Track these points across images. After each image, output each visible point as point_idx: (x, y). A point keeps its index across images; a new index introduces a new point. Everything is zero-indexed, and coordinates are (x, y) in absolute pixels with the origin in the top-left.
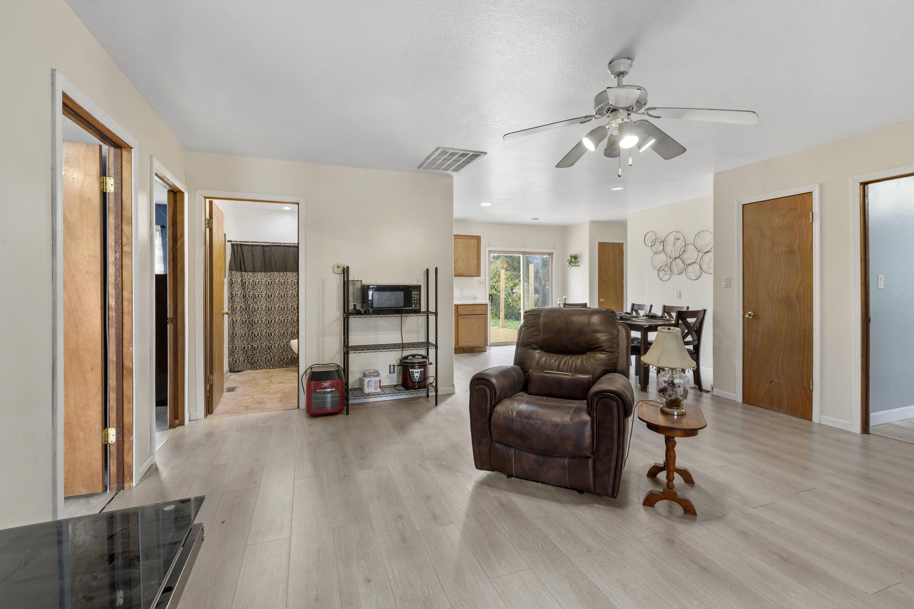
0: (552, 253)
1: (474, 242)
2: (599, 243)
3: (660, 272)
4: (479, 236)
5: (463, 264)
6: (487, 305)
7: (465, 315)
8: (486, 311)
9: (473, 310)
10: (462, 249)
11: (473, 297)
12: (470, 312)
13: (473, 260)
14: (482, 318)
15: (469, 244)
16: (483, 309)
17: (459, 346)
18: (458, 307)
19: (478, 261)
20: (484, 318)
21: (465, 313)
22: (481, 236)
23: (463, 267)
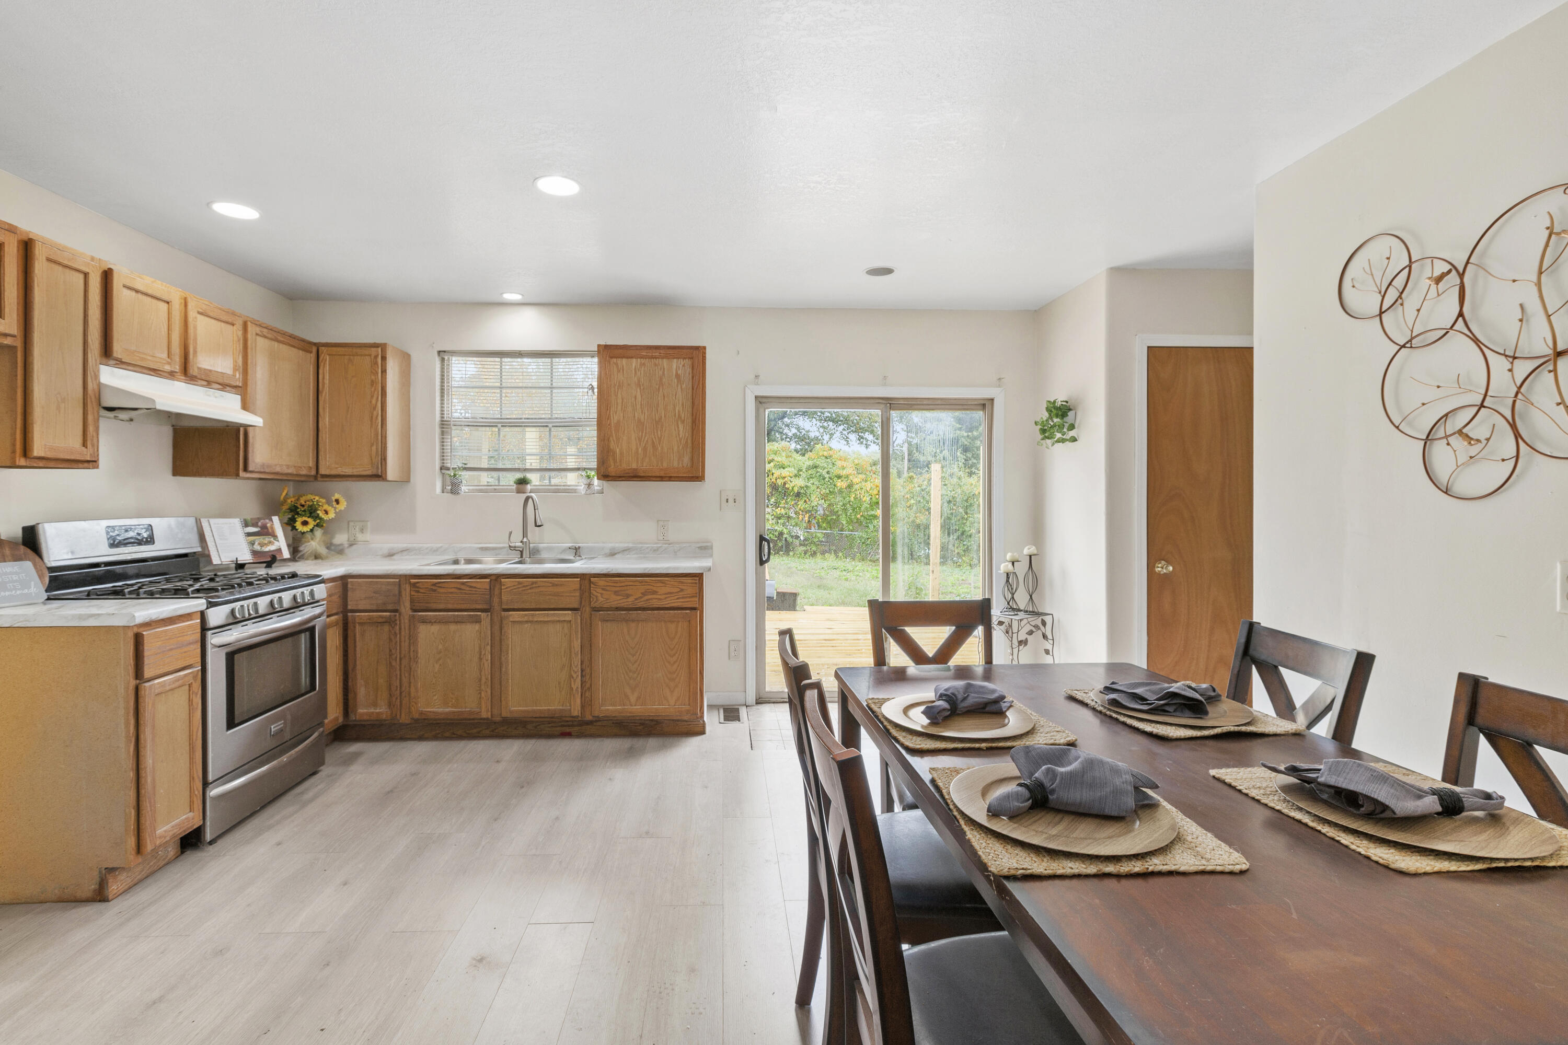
0: (992, 400)
1: (678, 366)
2: (1153, 352)
3: (1439, 451)
4: (697, 348)
5: (640, 440)
6: (698, 577)
7: (617, 609)
8: (697, 599)
9: (644, 594)
10: (639, 390)
11: (699, 545)
12: (636, 599)
13: (678, 428)
14: (678, 622)
15: (661, 373)
16: (682, 590)
17: (596, 714)
18: (590, 582)
19: (693, 430)
20: (690, 621)
21: (614, 604)
22: (705, 348)
23: (640, 450)
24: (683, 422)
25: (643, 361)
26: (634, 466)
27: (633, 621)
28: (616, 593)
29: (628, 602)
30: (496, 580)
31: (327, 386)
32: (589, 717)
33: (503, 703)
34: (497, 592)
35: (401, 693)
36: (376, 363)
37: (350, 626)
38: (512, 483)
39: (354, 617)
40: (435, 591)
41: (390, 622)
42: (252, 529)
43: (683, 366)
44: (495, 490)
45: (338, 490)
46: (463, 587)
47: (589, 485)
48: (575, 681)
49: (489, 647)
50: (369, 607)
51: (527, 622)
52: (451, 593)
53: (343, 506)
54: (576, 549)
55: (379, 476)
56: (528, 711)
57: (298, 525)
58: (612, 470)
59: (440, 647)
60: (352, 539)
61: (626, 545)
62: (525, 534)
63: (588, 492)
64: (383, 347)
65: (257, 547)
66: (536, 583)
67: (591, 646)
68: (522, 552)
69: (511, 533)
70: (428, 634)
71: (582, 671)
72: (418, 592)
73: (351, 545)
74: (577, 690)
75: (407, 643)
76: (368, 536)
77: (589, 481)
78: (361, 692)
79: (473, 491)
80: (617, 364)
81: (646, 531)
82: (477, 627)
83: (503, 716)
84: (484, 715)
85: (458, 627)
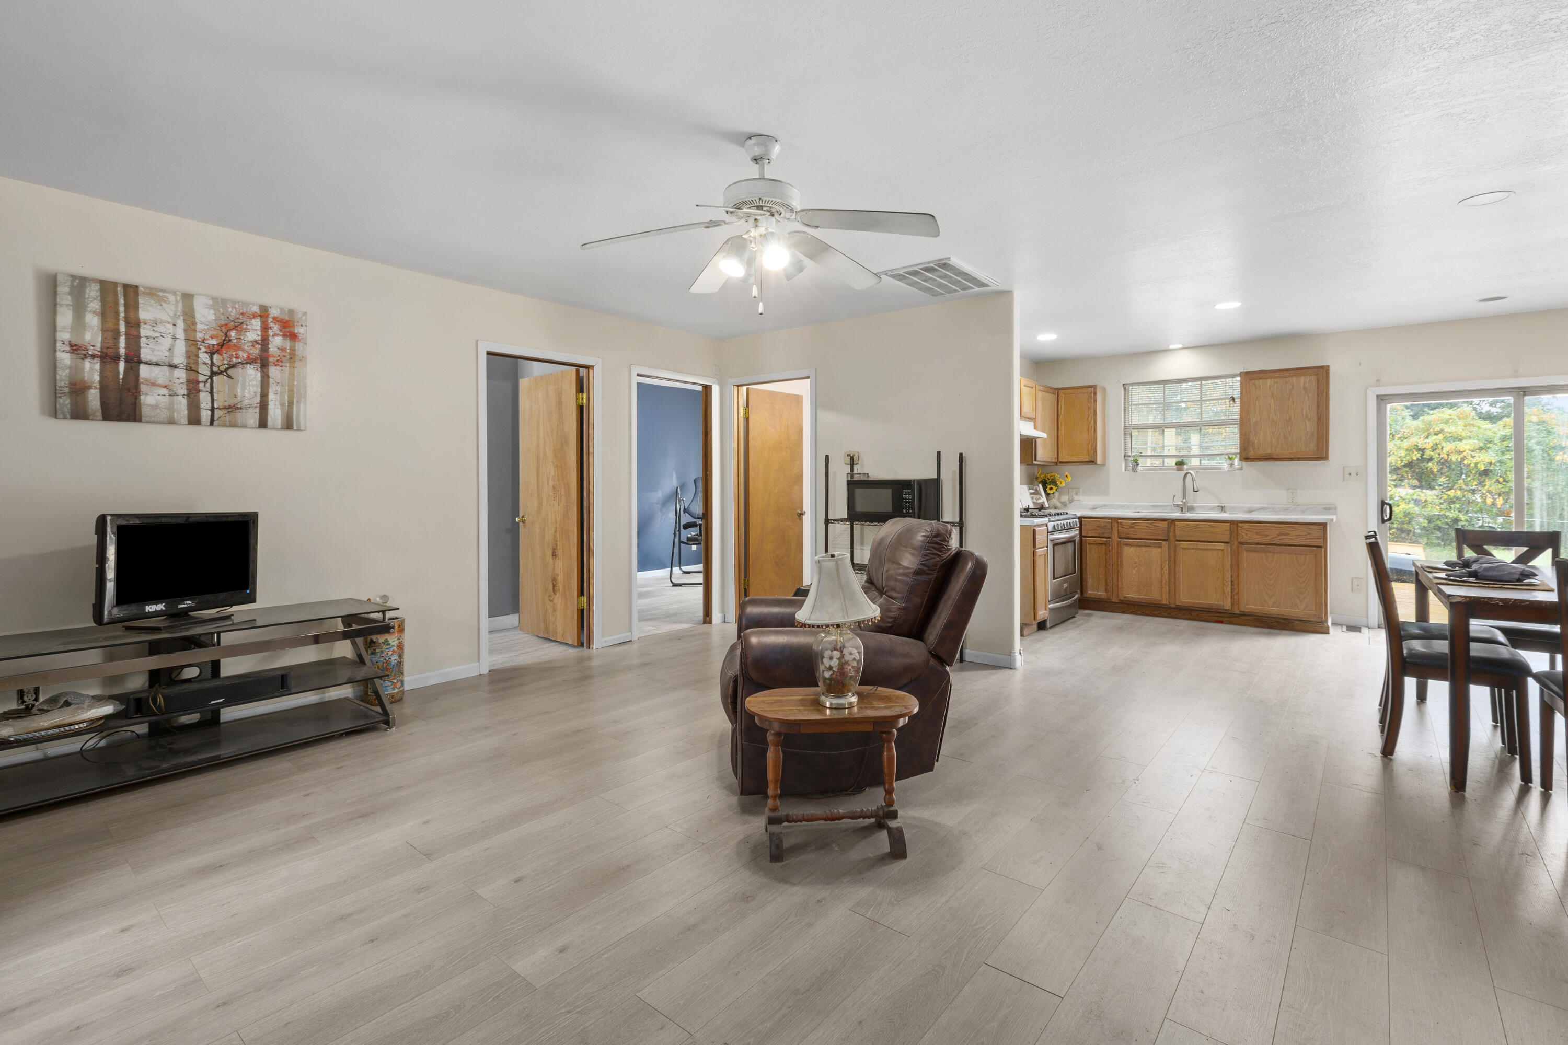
1: (1305, 381)
4: (1322, 367)
5: (1274, 433)
6: (1323, 526)
7: (1258, 544)
8: (1322, 540)
9: (1279, 535)
10: (1272, 400)
11: (1324, 506)
12: (1273, 538)
13: (1305, 423)
14: (1306, 555)
15: (1291, 387)
16: (1309, 534)
17: (1242, 609)
18: (1238, 526)
19: (1318, 425)
20: (1316, 555)
21: (1256, 541)
22: (1328, 366)
23: (1274, 440)
24: (1309, 420)
25: (1276, 380)
26: (1269, 452)
27: (1270, 552)
28: (1257, 533)
29: (1264, 540)
30: (1171, 523)
31: (1062, 413)
32: (1237, 612)
33: (1177, 597)
34: (1172, 529)
35: (1112, 585)
36: (1091, 397)
37: (1084, 544)
38: (1174, 464)
39: (1086, 540)
40: (1133, 527)
41: (1105, 544)
42: (1032, 491)
43: (1310, 380)
44: (1163, 468)
45: (1067, 470)
46: (1150, 526)
47: (1232, 465)
48: (1227, 587)
49: (1167, 562)
50: (1094, 535)
51: (1193, 549)
52: (1143, 529)
53: (1069, 479)
54: (1222, 507)
55: (1092, 462)
56: (1193, 603)
57: (1048, 489)
58: (1252, 454)
59: (1136, 560)
60: (1071, 499)
61: (1261, 505)
62: (1184, 497)
63: (1231, 469)
64: (1094, 387)
65: (1035, 500)
66: (1199, 525)
67: (1238, 566)
68: (1182, 508)
69: (1174, 496)
70: (1130, 553)
71: (1232, 582)
72: (1123, 527)
73: (1071, 502)
74: (1228, 593)
75: (1116, 557)
76: (1080, 497)
77: (1231, 462)
78: (1090, 581)
79: (1146, 470)
80: (1255, 384)
81: (1279, 496)
82: (1159, 550)
83: (1177, 604)
84: (1164, 602)
85: (1147, 549)
